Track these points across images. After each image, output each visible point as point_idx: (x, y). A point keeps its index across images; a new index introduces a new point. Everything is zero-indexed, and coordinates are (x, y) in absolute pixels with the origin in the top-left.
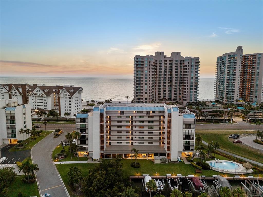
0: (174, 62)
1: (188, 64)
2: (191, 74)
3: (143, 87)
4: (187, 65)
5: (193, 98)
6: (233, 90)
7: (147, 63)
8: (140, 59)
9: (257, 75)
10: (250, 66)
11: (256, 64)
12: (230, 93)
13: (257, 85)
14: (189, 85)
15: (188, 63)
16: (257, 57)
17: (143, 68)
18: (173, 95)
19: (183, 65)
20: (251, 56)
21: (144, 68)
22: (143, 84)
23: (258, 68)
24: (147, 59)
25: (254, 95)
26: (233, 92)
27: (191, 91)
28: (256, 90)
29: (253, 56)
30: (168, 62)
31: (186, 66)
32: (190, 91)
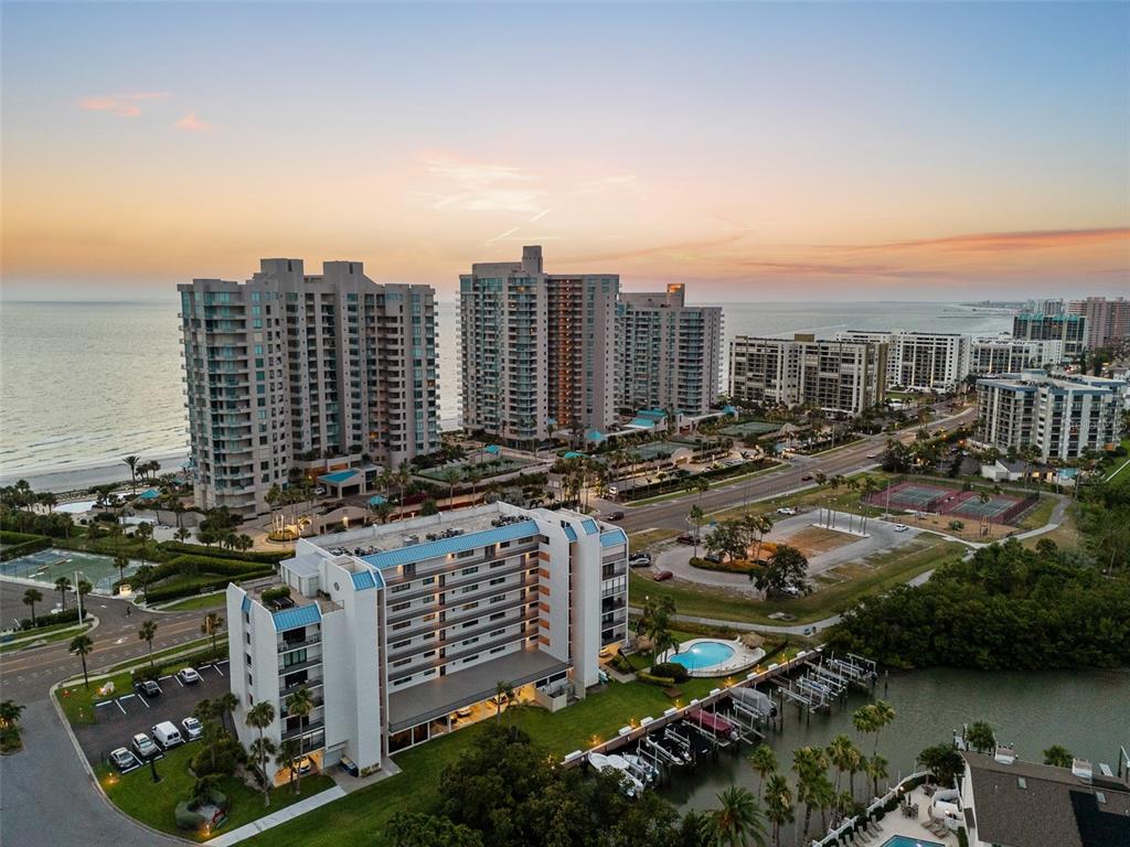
0: (344, 302)
1: (401, 311)
2: (412, 350)
3: (248, 416)
4: (398, 315)
5: (426, 436)
6: (532, 393)
7: (258, 312)
8: (227, 296)
9: (590, 344)
10: (565, 312)
11: (585, 309)
12: (524, 406)
13: (589, 374)
14: (408, 389)
15: (401, 307)
16: (585, 286)
17: (243, 336)
18: (349, 432)
19: (376, 313)
20: (565, 281)
21: (248, 337)
22: (247, 402)
23: (590, 321)
24: (257, 295)
25: (584, 407)
26: (532, 401)
27: (418, 411)
28: (589, 390)
29: (571, 281)
30: (318, 302)
31: (394, 319)
32: (416, 413)
